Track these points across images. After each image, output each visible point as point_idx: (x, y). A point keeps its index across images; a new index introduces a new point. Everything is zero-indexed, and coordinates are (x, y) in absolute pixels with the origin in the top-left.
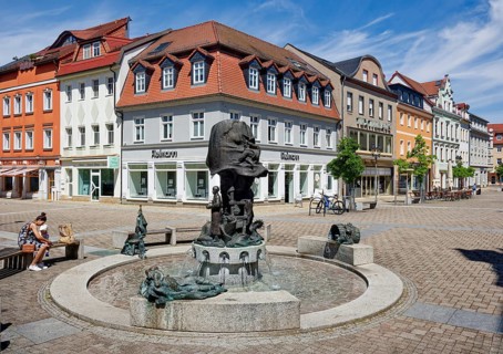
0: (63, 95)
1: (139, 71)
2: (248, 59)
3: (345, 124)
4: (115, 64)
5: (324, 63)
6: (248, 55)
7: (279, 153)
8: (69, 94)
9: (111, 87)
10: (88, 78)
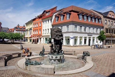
0: (43, 23)
1: (56, 17)
2: (79, 13)
3: (105, 27)
4: (52, 16)
5: (100, 13)
6: (79, 12)
7: (87, 34)
8: (44, 23)
9: (51, 21)
10: (47, 19)
